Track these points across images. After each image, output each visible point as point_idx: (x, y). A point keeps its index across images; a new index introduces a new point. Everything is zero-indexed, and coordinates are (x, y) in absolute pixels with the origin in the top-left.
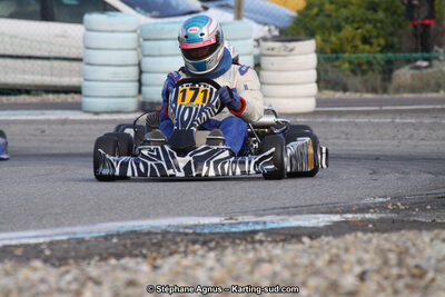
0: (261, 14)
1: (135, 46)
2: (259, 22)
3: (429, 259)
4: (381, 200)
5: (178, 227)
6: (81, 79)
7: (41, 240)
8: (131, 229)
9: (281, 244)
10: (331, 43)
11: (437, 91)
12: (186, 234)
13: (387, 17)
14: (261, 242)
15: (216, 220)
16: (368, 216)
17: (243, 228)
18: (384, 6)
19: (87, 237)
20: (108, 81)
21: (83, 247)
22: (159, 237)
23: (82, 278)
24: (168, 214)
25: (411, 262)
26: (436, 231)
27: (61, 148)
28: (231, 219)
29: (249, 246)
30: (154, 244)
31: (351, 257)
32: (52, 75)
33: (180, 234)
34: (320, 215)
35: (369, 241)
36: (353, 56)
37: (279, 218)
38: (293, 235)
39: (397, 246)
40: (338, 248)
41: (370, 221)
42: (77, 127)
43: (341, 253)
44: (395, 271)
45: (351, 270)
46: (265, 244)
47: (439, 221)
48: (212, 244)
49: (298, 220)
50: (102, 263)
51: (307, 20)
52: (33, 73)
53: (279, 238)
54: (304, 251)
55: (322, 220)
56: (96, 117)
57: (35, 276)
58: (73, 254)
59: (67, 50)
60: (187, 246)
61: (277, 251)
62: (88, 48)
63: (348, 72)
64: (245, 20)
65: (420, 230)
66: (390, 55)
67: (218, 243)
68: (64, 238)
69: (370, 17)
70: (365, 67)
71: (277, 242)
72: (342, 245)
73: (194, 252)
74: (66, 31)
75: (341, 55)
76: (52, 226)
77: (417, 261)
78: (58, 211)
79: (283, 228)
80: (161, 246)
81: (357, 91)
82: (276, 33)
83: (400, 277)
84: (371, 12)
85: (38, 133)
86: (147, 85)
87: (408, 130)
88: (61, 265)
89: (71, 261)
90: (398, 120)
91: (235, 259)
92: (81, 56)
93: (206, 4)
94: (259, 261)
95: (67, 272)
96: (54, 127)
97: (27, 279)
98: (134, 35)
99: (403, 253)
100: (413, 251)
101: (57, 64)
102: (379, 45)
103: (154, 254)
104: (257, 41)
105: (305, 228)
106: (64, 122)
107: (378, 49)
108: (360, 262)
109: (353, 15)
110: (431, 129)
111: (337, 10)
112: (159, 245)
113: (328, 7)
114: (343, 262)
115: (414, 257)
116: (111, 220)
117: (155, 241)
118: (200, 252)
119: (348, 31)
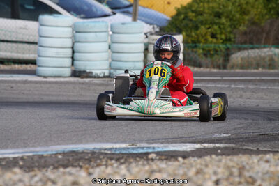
0: (149, 18)
1: (71, 36)
2: (147, 23)
3: (257, 173)
4: (225, 135)
5: (100, 149)
6: (36, 56)
7: (16, 156)
8: (71, 150)
9: (165, 161)
10: (192, 37)
11: (257, 69)
12: (106, 154)
13: (227, 21)
14: (152, 160)
15: (123, 145)
16: (217, 145)
17: (141, 151)
18: (225, 14)
19: (45, 154)
20: (53, 57)
21: (43, 161)
22: (90, 155)
23: (45, 179)
24: (94, 141)
25: (247, 174)
26: (260, 156)
27: (24, 98)
28: (133, 145)
29: (145, 162)
30: (86, 159)
31: (209, 170)
32: (17, 52)
33: (102, 153)
34: (188, 144)
35: (220, 161)
36: (205, 45)
37: (162, 145)
38: (172, 156)
39: (238, 164)
40: (201, 164)
41: (219, 148)
42: (33, 85)
43: (203, 167)
44: (237, 180)
45: (210, 179)
46: (156, 161)
47: (261, 149)
48: (123, 161)
49: (174, 146)
50: (55, 171)
51: (177, 22)
52: (6, 51)
53: (163, 158)
54: (180, 166)
55: (189, 147)
56: (45, 80)
57: (16, 178)
58: (37, 164)
59: (27, 37)
60: (107, 161)
61: (163, 165)
62: (41, 36)
63: (202, 55)
64: (139, 21)
65: (251, 154)
66: (229, 45)
67: (126, 160)
68: (31, 154)
69: (217, 21)
70: (212, 52)
71: (162, 160)
72: (203, 163)
73: (112, 165)
74: (26, 26)
75: (198, 44)
76: (22, 147)
77: (251, 173)
78: (26, 138)
79: (165, 152)
80: (91, 161)
81: (207, 67)
82: (158, 30)
83: (240, 183)
84: (217, 18)
85: (9, 88)
86: (77, 60)
87: (239, 92)
88: (29, 171)
89: (36, 169)
90: (233, 86)
91: (138, 170)
92: (36, 41)
93: (114, 11)
94: (152, 172)
95: (35, 175)
96: (19, 85)
97: (10, 179)
98: (70, 29)
99: (242, 169)
100: (247, 167)
101: (20, 45)
102: (221, 39)
103: (87, 166)
104: (146, 34)
105: (179, 151)
106: (25, 82)
107: (221, 41)
108: (215, 173)
109: (206, 20)
110: (253, 92)
111: (196, 17)
112: (90, 160)
113: (191, 15)
114: (205, 173)
115: (248, 171)
116: (58, 144)
117: (87, 157)
118: (115, 165)
119: (203, 29)
